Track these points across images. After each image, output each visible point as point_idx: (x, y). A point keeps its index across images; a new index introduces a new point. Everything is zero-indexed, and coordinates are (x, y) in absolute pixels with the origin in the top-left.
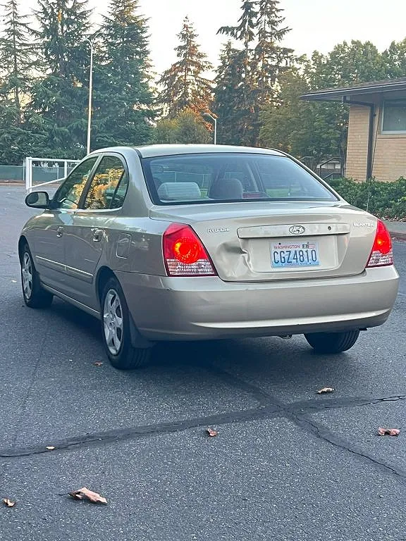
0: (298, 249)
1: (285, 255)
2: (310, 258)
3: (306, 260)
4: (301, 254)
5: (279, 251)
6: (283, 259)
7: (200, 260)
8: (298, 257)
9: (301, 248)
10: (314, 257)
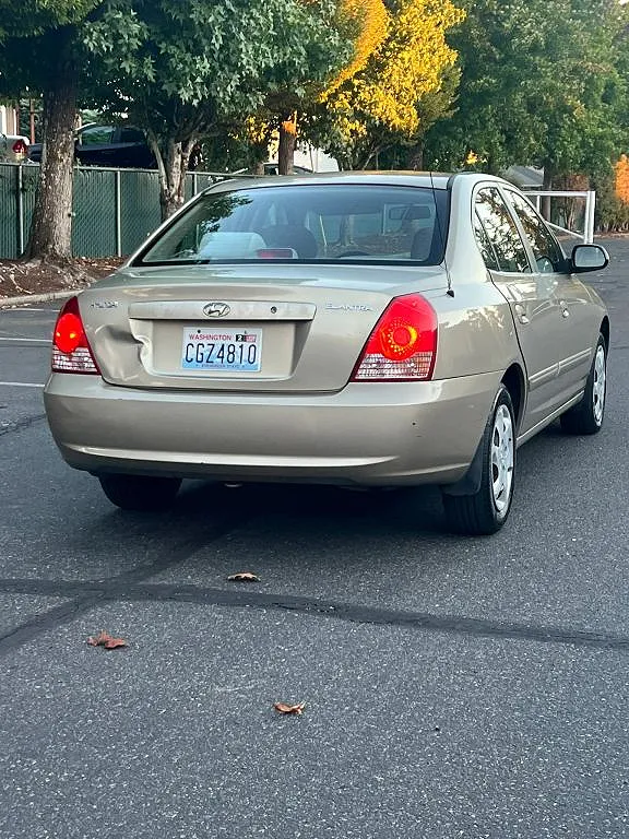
0: (227, 342)
1: (205, 350)
2: (245, 357)
3: (237, 360)
4: (231, 349)
5: (195, 342)
6: (200, 356)
7: (81, 349)
8: (226, 353)
9: (233, 341)
10: (252, 356)
